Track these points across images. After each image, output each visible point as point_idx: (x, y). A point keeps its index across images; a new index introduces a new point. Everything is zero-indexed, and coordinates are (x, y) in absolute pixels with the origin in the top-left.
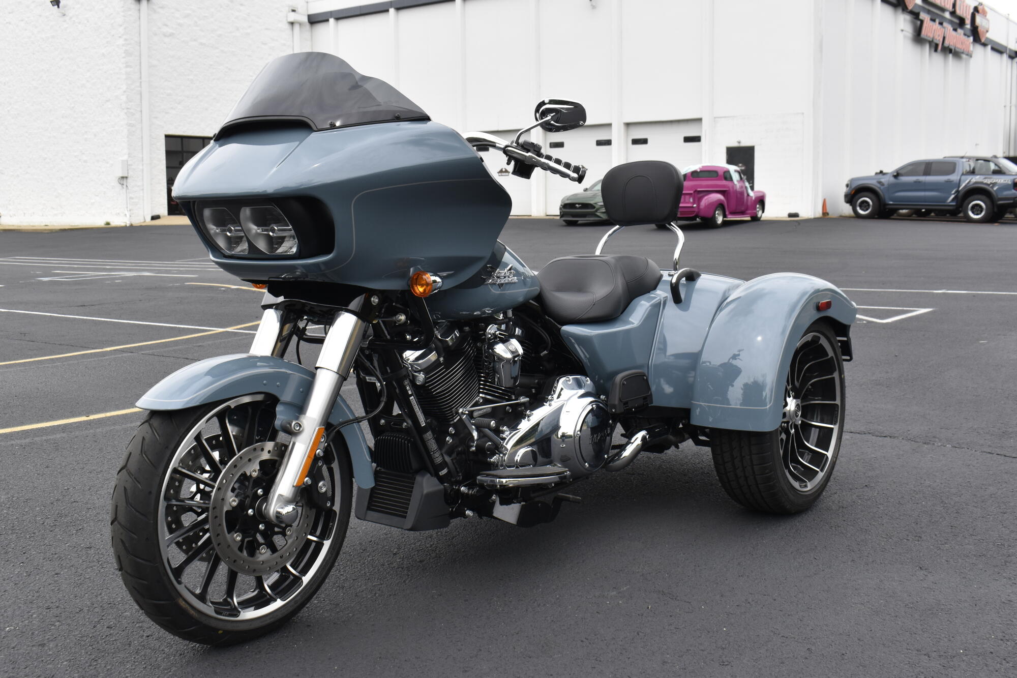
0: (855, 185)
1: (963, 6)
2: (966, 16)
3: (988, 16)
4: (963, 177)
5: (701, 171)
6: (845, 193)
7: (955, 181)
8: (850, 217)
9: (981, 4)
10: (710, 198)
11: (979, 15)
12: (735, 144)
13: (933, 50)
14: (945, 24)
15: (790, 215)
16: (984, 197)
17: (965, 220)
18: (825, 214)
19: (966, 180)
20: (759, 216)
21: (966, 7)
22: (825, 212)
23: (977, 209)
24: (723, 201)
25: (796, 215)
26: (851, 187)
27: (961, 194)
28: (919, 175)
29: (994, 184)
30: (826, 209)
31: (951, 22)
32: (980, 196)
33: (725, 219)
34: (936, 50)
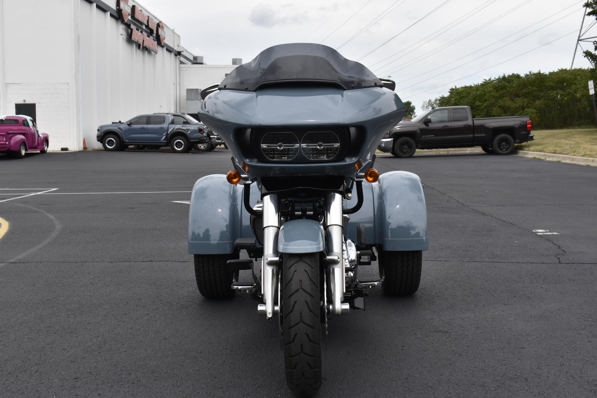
0: (104, 130)
1: (152, 22)
2: (154, 29)
3: (165, 30)
4: (170, 126)
5: (6, 120)
6: (97, 135)
7: (165, 129)
8: (101, 150)
9: (161, 22)
10: (17, 138)
11: (160, 28)
12: (22, 102)
13: (137, 48)
14: (144, 32)
15: (63, 149)
16: (182, 138)
17: (173, 151)
18: (85, 148)
19: (172, 127)
20: (45, 150)
21: (154, 23)
22: (84, 147)
23: (179, 145)
24: (24, 140)
25: (66, 149)
26: (101, 131)
27: (169, 136)
28: (143, 124)
29: (188, 130)
30: (85, 146)
31: (146, 32)
32: (180, 137)
33: (26, 152)
34: (139, 48)
